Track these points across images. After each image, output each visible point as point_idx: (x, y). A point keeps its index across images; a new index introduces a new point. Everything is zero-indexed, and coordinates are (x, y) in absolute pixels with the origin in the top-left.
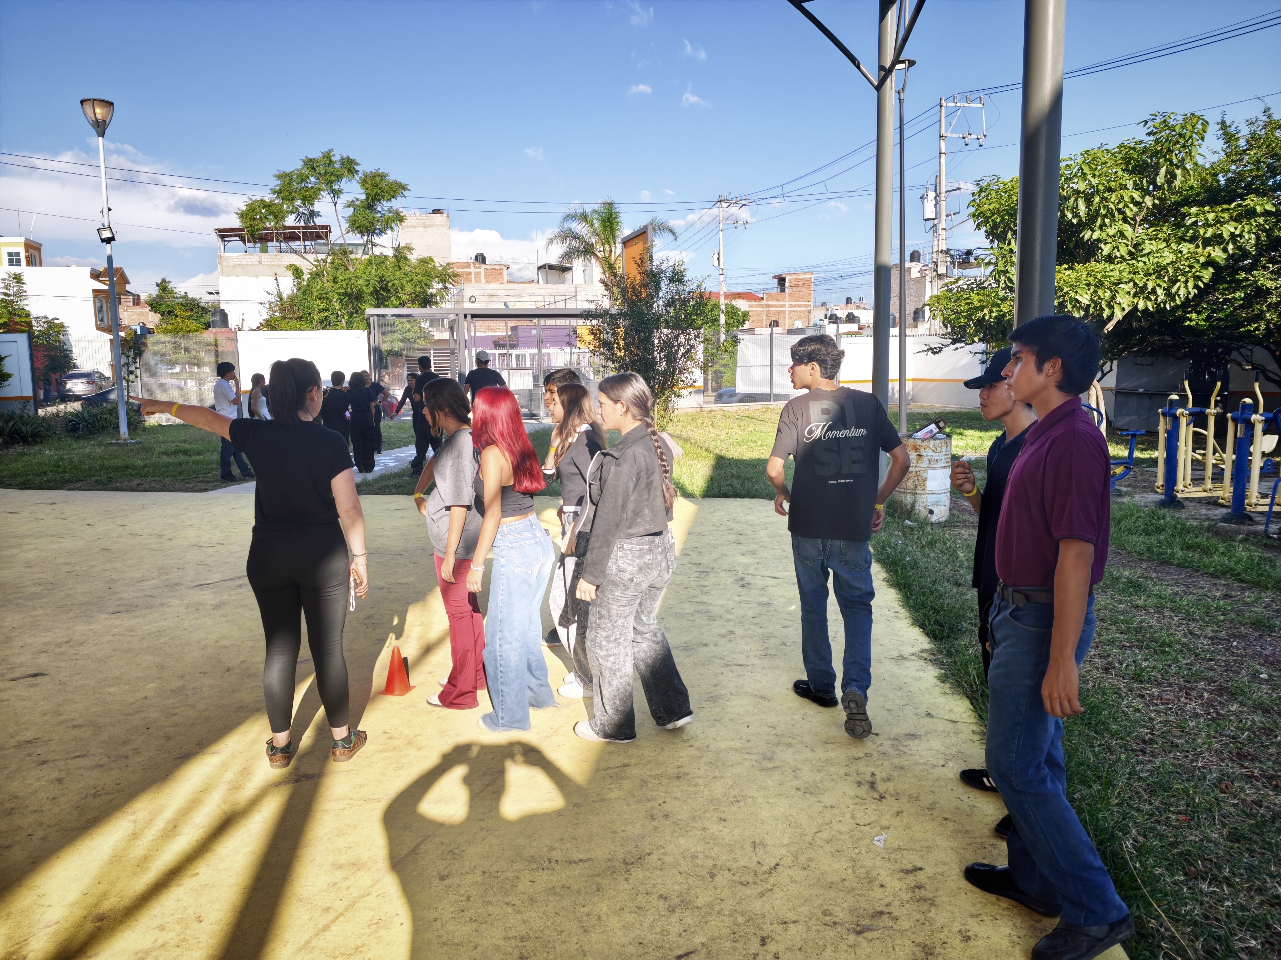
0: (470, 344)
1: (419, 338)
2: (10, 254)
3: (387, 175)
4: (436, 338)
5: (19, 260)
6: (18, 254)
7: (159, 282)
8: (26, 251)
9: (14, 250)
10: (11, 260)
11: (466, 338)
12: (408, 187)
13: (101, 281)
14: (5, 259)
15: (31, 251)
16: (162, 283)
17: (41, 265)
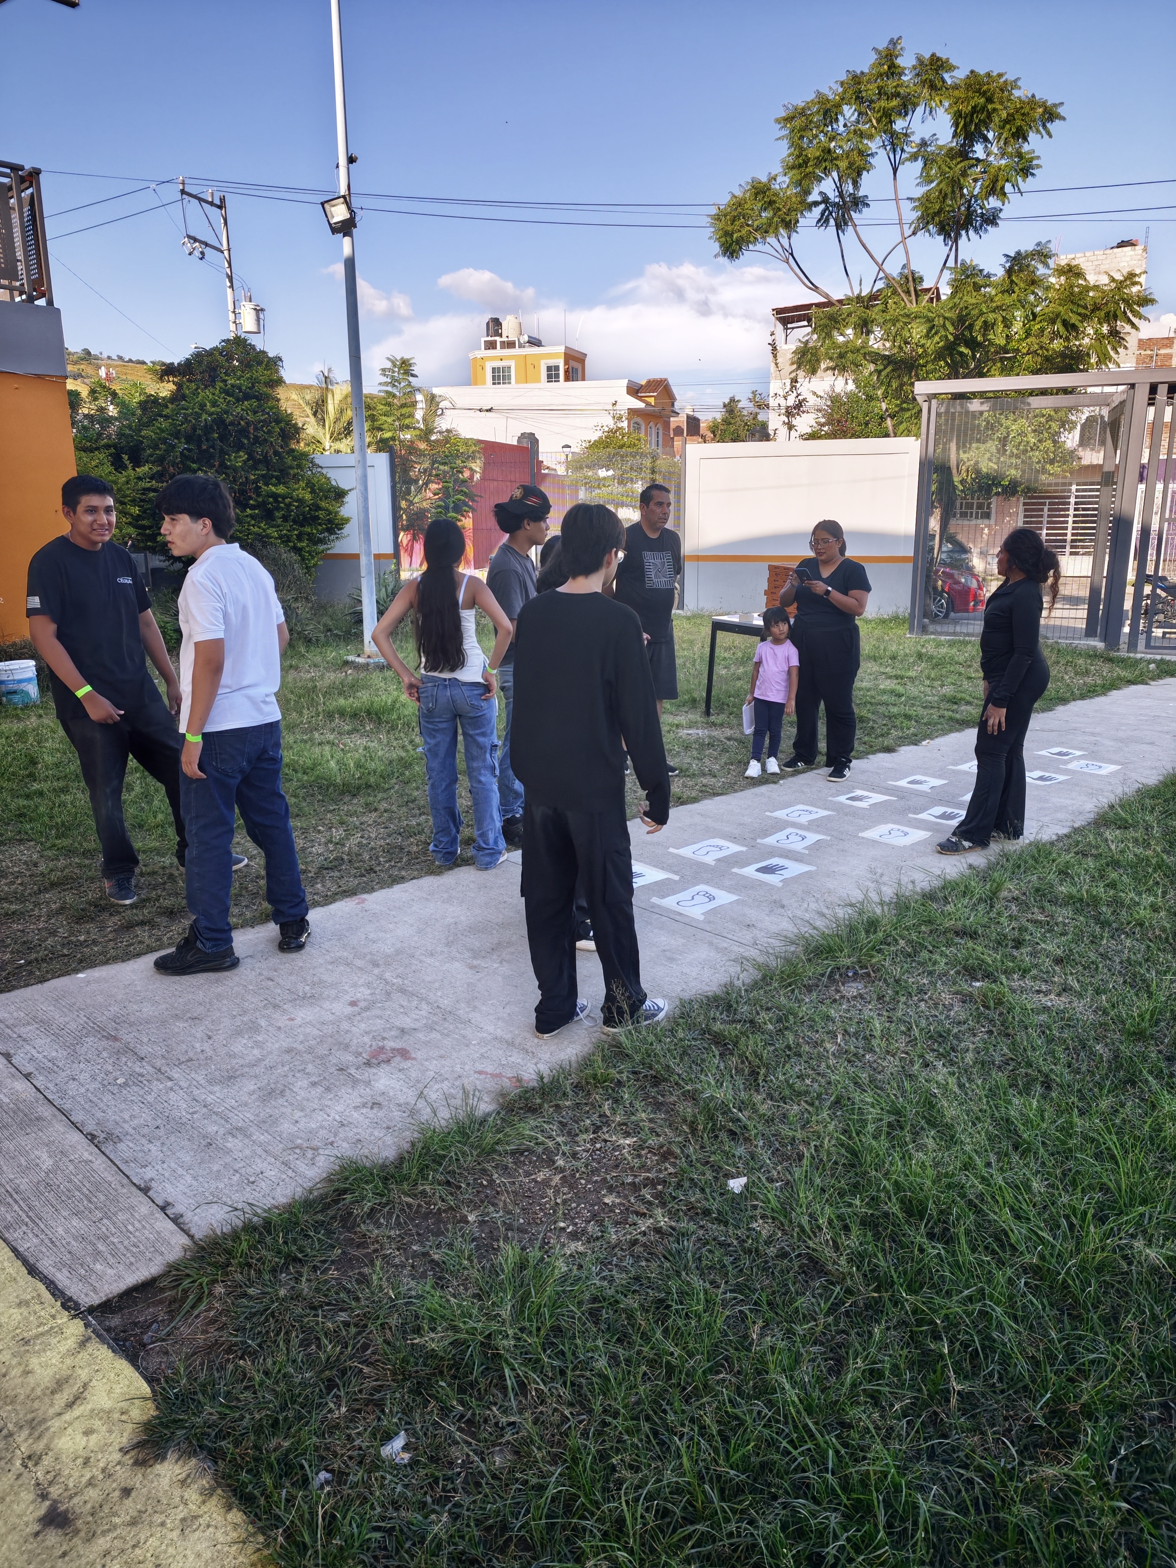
0: (1151, 474)
1: (1052, 462)
2: (549, 369)
3: (1015, 84)
4: (1085, 462)
5: (557, 376)
6: (557, 368)
7: (727, 401)
8: (566, 363)
9: (552, 362)
10: (549, 377)
11: (1145, 460)
12: (1061, 110)
13: (640, 398)
14: (544, 373)
15: (573, 364)
16: (729, 403)
17: (583, 379)
